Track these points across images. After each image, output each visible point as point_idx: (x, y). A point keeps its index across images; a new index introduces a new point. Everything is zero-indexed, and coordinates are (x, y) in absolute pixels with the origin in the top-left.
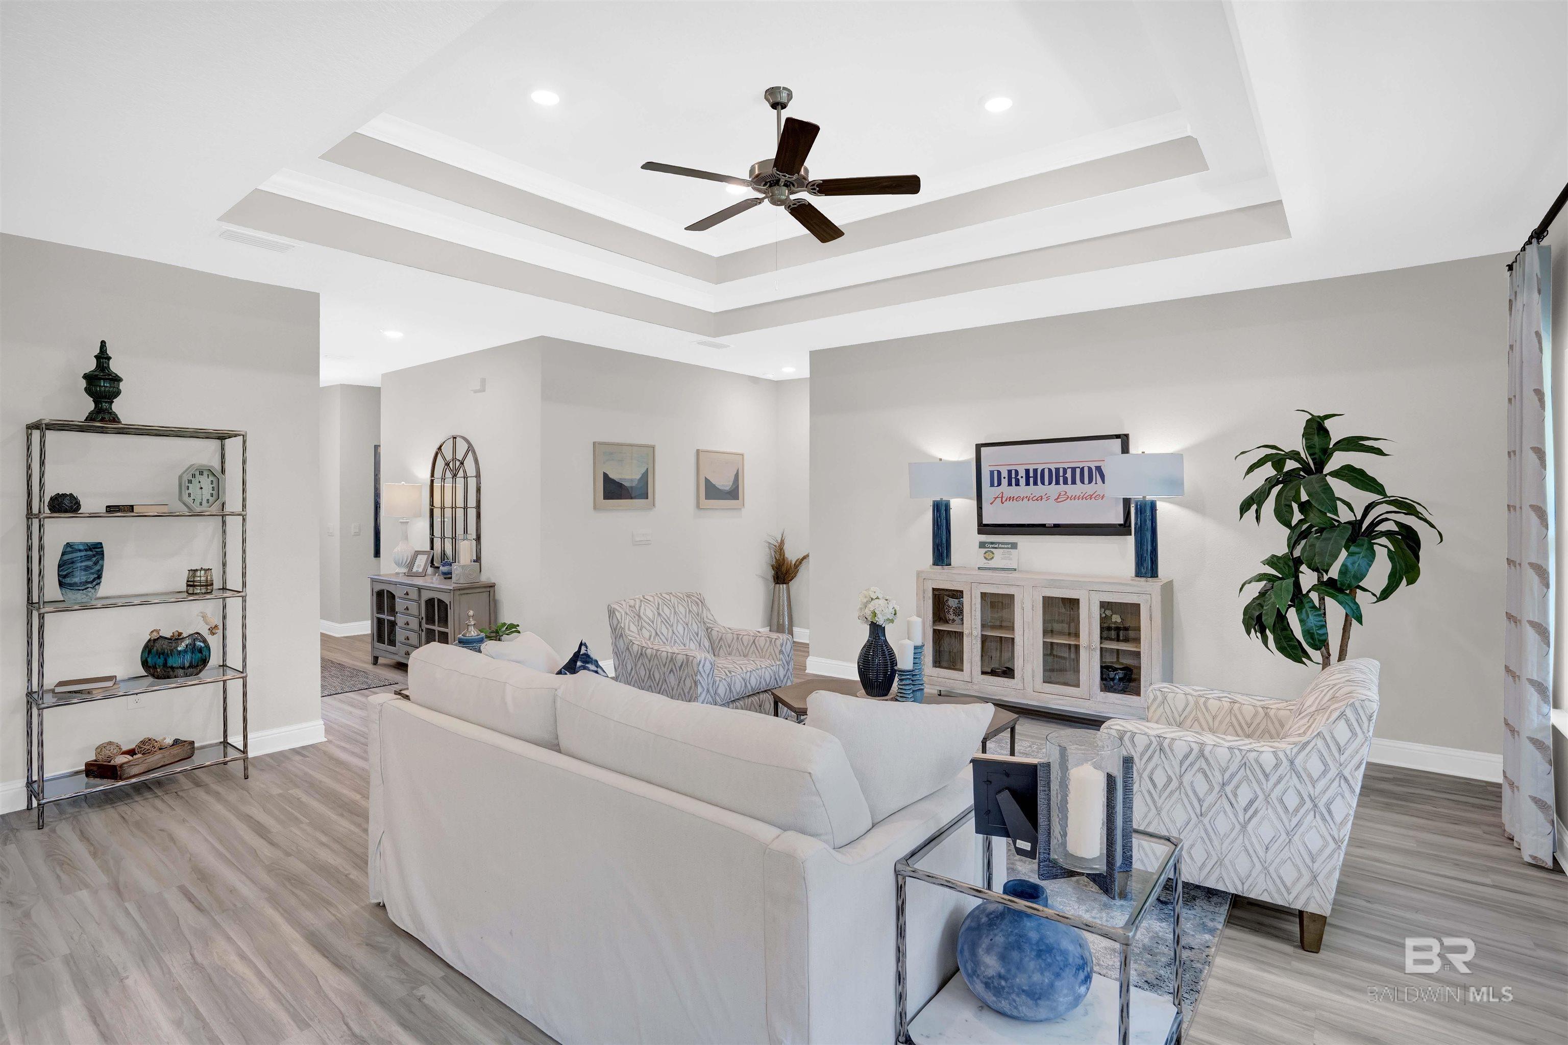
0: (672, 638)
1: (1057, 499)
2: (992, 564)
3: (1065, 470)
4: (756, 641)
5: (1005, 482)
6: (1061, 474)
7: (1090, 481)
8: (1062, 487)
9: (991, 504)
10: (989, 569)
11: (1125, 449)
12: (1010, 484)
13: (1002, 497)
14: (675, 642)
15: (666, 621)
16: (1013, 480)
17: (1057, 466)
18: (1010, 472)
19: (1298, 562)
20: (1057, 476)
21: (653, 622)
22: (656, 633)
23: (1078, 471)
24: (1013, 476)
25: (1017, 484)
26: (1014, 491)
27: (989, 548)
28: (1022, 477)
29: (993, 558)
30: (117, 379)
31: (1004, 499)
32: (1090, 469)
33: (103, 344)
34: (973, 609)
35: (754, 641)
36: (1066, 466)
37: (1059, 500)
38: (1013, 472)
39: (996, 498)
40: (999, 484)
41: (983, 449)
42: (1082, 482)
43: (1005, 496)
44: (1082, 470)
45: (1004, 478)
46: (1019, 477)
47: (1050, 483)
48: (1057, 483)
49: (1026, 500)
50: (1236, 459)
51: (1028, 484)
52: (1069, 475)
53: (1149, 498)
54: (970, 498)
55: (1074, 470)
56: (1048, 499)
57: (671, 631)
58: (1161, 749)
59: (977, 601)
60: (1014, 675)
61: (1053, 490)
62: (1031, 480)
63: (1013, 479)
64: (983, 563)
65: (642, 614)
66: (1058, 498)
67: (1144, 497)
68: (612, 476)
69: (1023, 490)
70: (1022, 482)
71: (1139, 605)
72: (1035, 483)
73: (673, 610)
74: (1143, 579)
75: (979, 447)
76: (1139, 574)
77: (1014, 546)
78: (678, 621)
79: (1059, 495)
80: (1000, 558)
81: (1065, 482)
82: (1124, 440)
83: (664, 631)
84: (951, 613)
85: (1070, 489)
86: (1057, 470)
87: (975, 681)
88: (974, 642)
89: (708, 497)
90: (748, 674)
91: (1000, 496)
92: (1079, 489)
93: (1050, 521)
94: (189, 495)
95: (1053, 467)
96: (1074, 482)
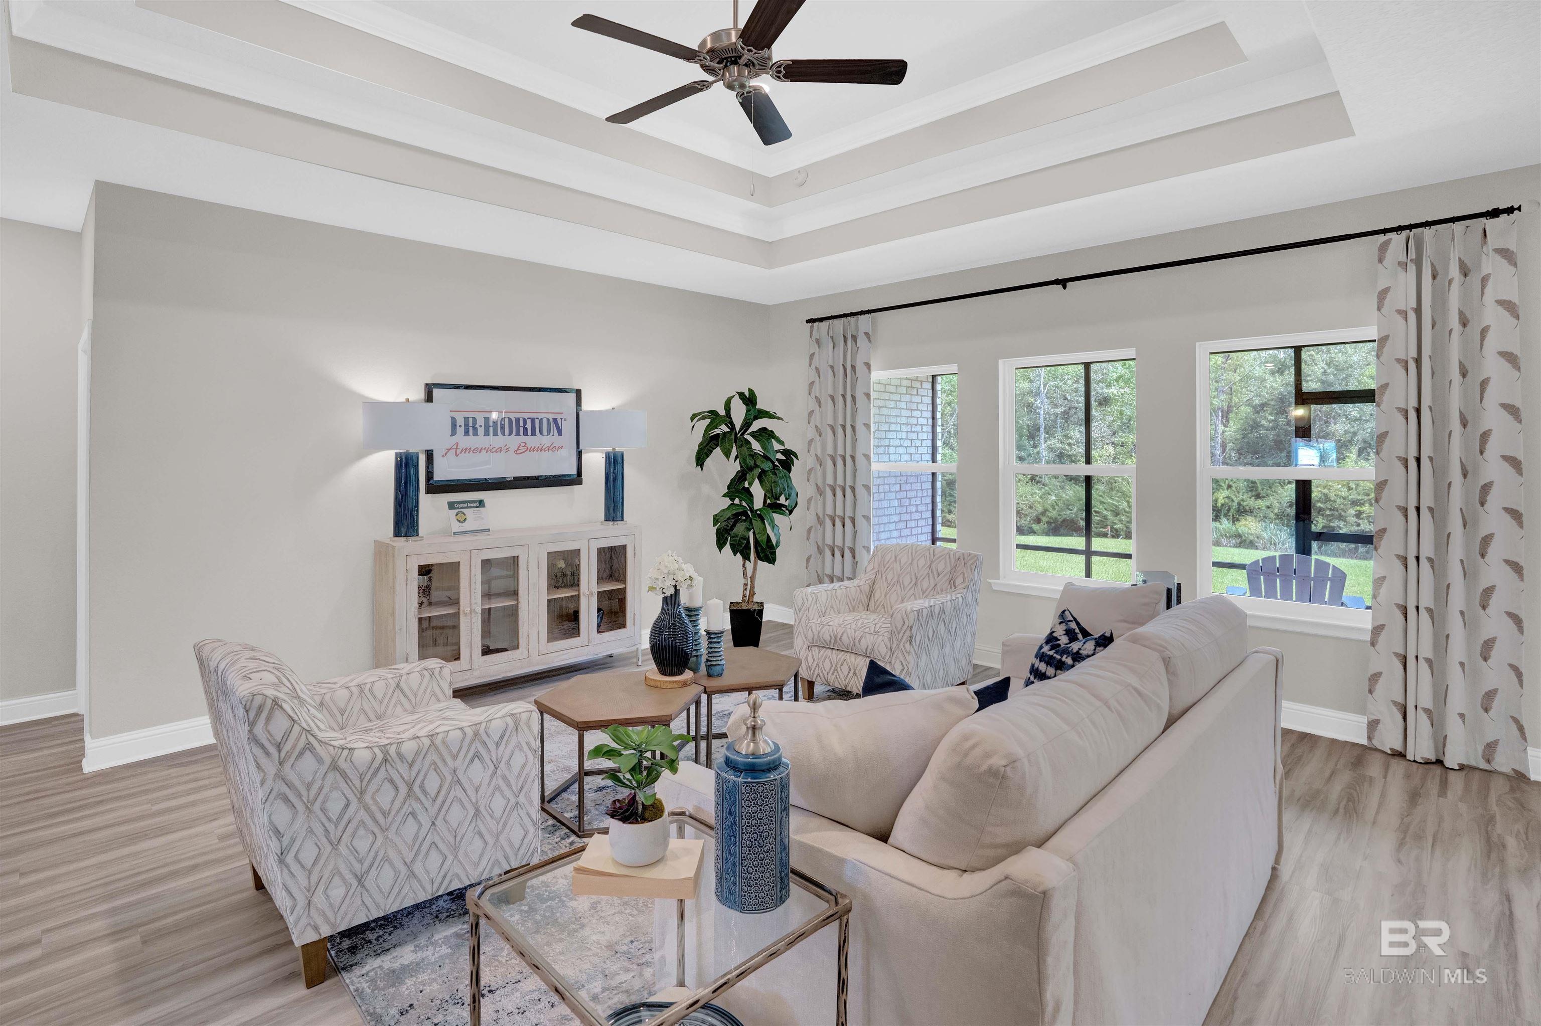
1: (516, 451)
2: (467, 526)
3: (525, 421)
5: (460, 431)
6: (521, 424)
7: (549, 433)
8: (522, 438)
9: (443, 456)
10: (467, 533)
11: (578, 403)
12: (467, 433)
13: (457, 448)
16: (471, 429)
17: (518, 415)
18: (466, 419)
20: (517, 427)
23: (537, 422)
24: (471, 424)
25: (476, 434)
26: (470, 442)
27: (458, 508)
28: (481, 426)
29: (465, 519)
31: (459, 451)
32: (548, 420)
34: (473, 581)
36: (526, 416)
37: (518, 452)
38: (471, 420)
39: (449, 450)
40: (453, 433)
41: (434, 390)
42: (541, 433)
43: (460, 447)
44: (541, 421)
45: (460, 426)
46: (477, 426)
47: (510, 433)
48: (518, 434)
49: (484, 452)
51: (487, 434)
52: (529, 426)
53: (618, 449)
55: (533, 420)
56: (508, 450)
59: (477, 570)
60: (519, 644)
61: (513, 441)
62: (491, 430)
63: (470, 427)
64: (456, 527)
66: (518, 450)
67: (614, 449)
69: (481, 440)
70: (481, 431)
71: (622, 544)
72: (495, 434)
74: (611, 523)
75: (429, 388)
76: (606, 519)
77: (481, 503)
79: (519, 447)
80: (473, 520)
81: (526, 433)
82: (580, 395)
85: (531, 441)
86: (518, 420)
87: (475, 666)
88: (473, 620)
91: (455, 447)
92: (538, 440)
93: (510, 473)
95: (513, 416)
96: (533, 434)
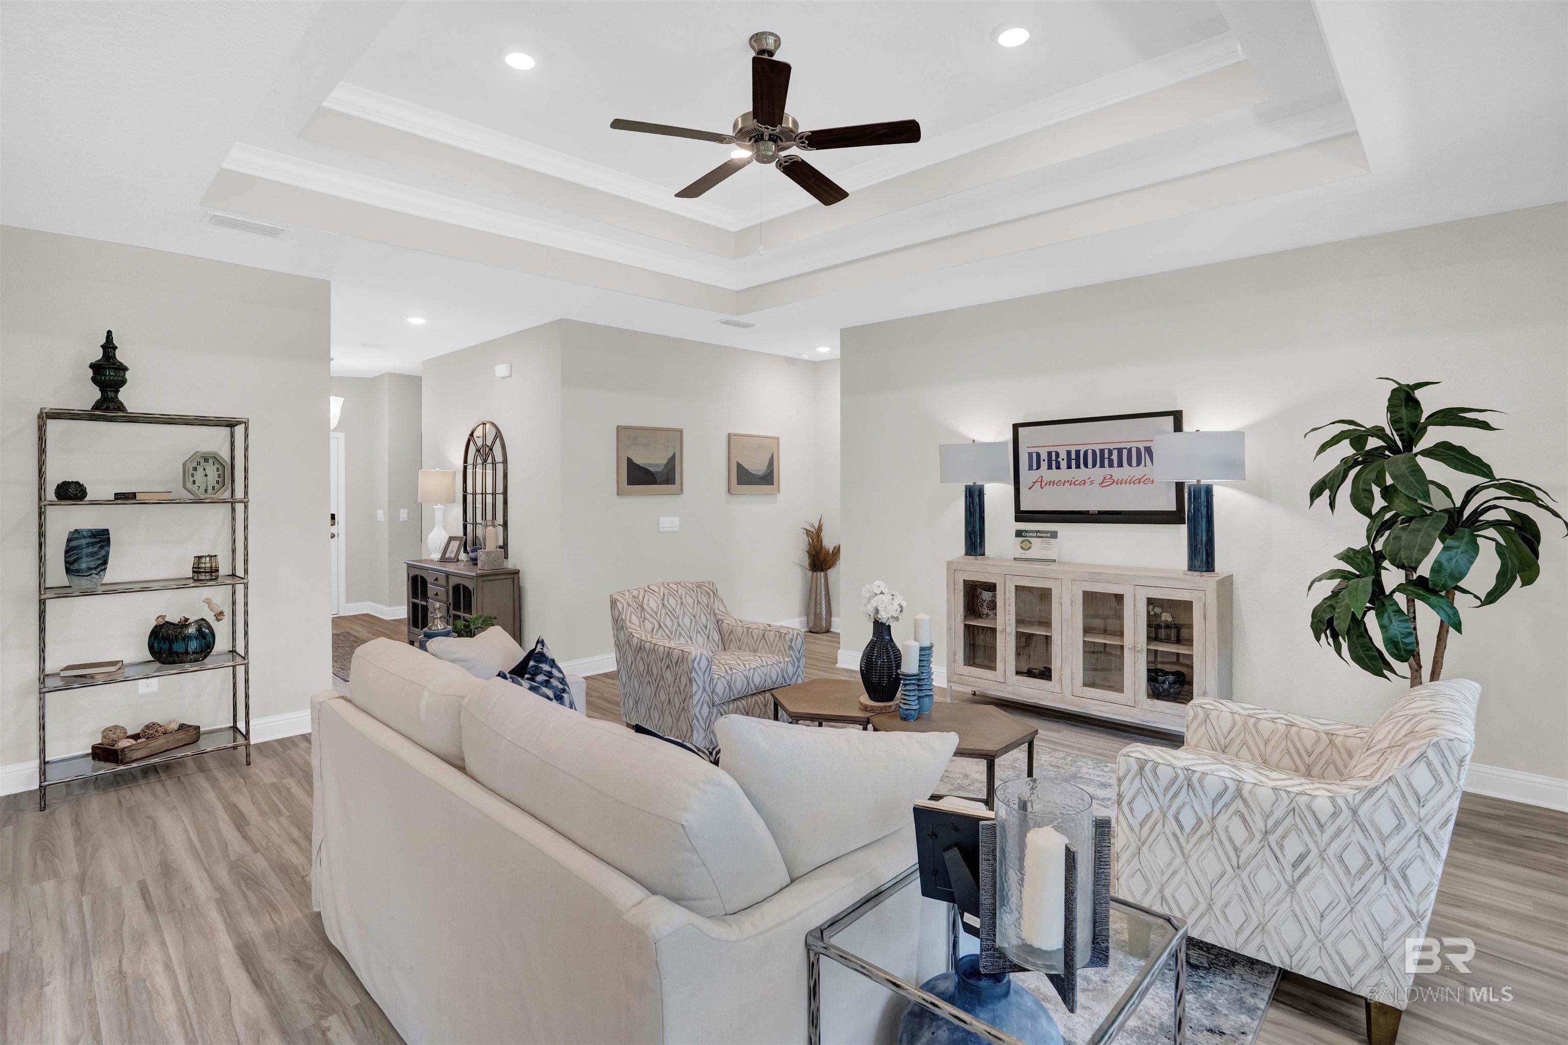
0: (676, 630)
1: (1101, 483)
2: (1029, 554)
3: (1110, 452)
4: (766, 636)
5: (1044, 465)
6: (1106, 455)
7: (1139, 464)
8: (1107, 470)
9: (1030, 488)
10: (1026, 560)
11: (1178, 427)
12: (1050, 467)
13: (1041, 481)
14: (680, 635)
15: (671, 612)
16: (1054, 463)
17: (1102, 447)
18: (1050, 454)
19: (1379, 557)
20: (1102, 458)
21: (656, 614)
22: (660, 626)
23: (1125, 452)
24: (1054, 458)
25: (1058, 467)
26: (1054, 475)
27: (1026, 537)
28: (1063, 459)
29: (1030, 548)
30: (124, 369)
31: (1044, 484)
32: (1138, 450)
33: (109, 333)
34: (1007, 603)
35: (764, 635)
36: (1111, 447)
37: (1103, 485)
38: (1054, 454)
39: (1035, 483)
40: (1038, 467)
41: (1020, 429)
42: (1130, 464)
43: (1045, 479)
44: (1130, 450)
45: (1044, 460)
46: (1060, 459)
47: (1094, 465)
48: (1102, 466)
49: (1067, 484)
50: (1305, 436)
51: (1069, 467)
52: (1115, 457)
53: (1204, 482)
54: (1008, 483)
55: (1120, 451)
56: (1092, 483)
57: (676, 623)
58: (1188, 784)
59: (1012, 594)
60: (1051, 676)
61: (1097, 473)
62: (1073, 462)
63: (1053, 461)
64: (1019, 553)
65: (645, 606)
66: (1103, 482)
67: (1198, 481)
68: (638, 460)
69: (1064, 473)
70: (1064, 464)
71: (1191, 602)
72: (1078, 467)
73: (679, 601)
74: (1196, 573)
75: (1016, 427)
76: (1192, 568)
77: (1054, 535)
78: (684, 613)
79: (1104, 479)
80: (1038, 549)
81: (1111, 465)
82: (1177, 417)
83: (669, 623)
84: (985, 607)
85: (1116, 472)
86: (1102, 451)
87: (1009, 681)
88: (1008, 639)
89: (740, 482)
90: (752, 671)
91: (1040, 480)
92: (1125, 472)
93: (1094, 506)
94: (194, 482)
95: (1097, 448)
96: (1120, 465)
